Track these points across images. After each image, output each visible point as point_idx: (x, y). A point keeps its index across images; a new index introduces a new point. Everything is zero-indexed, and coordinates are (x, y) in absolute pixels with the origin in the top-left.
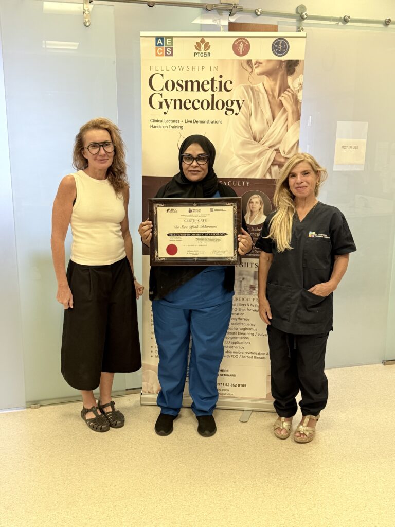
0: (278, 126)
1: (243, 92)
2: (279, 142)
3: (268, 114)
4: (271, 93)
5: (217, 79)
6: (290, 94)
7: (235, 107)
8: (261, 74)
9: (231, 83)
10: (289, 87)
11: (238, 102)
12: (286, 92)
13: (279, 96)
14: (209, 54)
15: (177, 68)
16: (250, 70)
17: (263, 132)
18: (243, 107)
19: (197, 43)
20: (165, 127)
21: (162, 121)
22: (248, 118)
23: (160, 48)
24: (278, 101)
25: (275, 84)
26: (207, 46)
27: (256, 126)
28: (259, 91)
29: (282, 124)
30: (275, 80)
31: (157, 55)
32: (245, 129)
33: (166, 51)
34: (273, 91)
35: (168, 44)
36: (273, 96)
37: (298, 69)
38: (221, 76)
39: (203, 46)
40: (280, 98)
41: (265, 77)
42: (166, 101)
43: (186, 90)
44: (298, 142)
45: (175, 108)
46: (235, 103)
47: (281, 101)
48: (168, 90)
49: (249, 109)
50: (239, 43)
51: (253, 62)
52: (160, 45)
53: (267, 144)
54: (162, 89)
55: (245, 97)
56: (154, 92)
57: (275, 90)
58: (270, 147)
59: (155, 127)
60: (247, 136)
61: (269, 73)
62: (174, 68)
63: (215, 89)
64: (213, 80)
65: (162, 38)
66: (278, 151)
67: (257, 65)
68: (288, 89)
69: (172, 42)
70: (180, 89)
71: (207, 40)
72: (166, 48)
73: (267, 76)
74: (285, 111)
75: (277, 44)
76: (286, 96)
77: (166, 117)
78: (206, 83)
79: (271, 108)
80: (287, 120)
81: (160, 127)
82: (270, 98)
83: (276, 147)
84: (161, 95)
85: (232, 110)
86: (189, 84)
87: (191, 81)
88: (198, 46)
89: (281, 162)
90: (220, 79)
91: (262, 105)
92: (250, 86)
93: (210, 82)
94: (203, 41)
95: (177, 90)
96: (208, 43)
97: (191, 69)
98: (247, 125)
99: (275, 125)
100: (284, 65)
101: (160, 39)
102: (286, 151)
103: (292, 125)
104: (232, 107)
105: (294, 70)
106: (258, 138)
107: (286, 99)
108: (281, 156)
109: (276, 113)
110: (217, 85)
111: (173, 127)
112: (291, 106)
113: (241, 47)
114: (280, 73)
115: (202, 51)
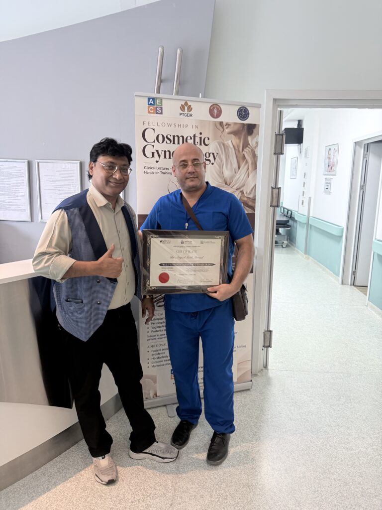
0: (242, 174)
1: (217, 147)
2: (243, 186)
3: (235, 165)
4: (237, 148)
5: (198, 136)
6: (250, 149)
7: (211, 158)
8: (230, 133)
9: (209, 139)
10: (249, 144)
11: (213, 154)
12: (247, 148)
13: (243, 151)
14: (191, 115)
15: (166, 125)
16: (222, 130)
17: (232, 178)
18: (217, 158)
19: (182, 105)
20: (156, 173)
21: (154, 168)
22: (221, 166)
23: (152, 107)
24: (242, 154)
25: (240, 142)
26: (190, 109)
27: (227, 173)
28: (228, 147)
29: (245, 171)
30: (240, 138)
31: (149, 112)
32: (219, 176)
33: (157, 110)
34: (238, 147)
35: (158, 104)
36: (239, 151)
37: (255, 131)
38: (201, 134)
39: (186, 108)
40: (244, 152)
41: (233, 136)
42: (157, 151)
43: (174, 143)
44: (255, 185)
45: (165, 157)
46: (211, 155)
47: (244, 154)
48: (159, 142)
49: (222, 161)
50: (214, 108)
51: (224, 123)
52: (151, 104)
53: (235, 187)
54: (154, 142)
55: (219, 151)
56: (147, 143)
57: (240, 147)
58: (237, 189)
59: (148, 173)
60: (221, 181)
61: (235, 133)
62: (163, 124)
63: (196, 143)
64: (194, 136)
65: (153, 99)
66: (242, 192)
67: (227, 126)
68: (249, 146)
69: (161, 103)
70: (168, 142)
71: (189, 103)
72: (156, 107)
73: (234, 135)
74: (247, 162)
75: (241, 110)
76: (248, 151)
77: (158, 165)
78: (189, 138)
79: (237, 160)
80: (248, 169)
81: (152, 173)
82: (237, 152)
83: (241, 190)
84: (153, 146)
85: (209, 160)
86: (176, 138)
87: (178, 136)
88: (182, 108)
89: (244, 201)
90: (201, 136)
91: (231, 157)
92: (222, 142)
93: (193, 138)
94: (186, 104)
95: (167, 143)
96: (190, 106)
97: (177, 126)
98: (220, 172)
99: (241, 172)
100: (246, 127)
101: (151, 100)
102: (248, 192)
103: (252, 172)
104: (209, 158)
105: (253, 132)
106: (228, 183)
107: (247, 153)
108: (245, 197)
109: (241, 163)
110: (197, 140)
111: (164, 173)
112: (251, 158)
113: (215, 111)
114: (243, 134)
115: (186, 112)
